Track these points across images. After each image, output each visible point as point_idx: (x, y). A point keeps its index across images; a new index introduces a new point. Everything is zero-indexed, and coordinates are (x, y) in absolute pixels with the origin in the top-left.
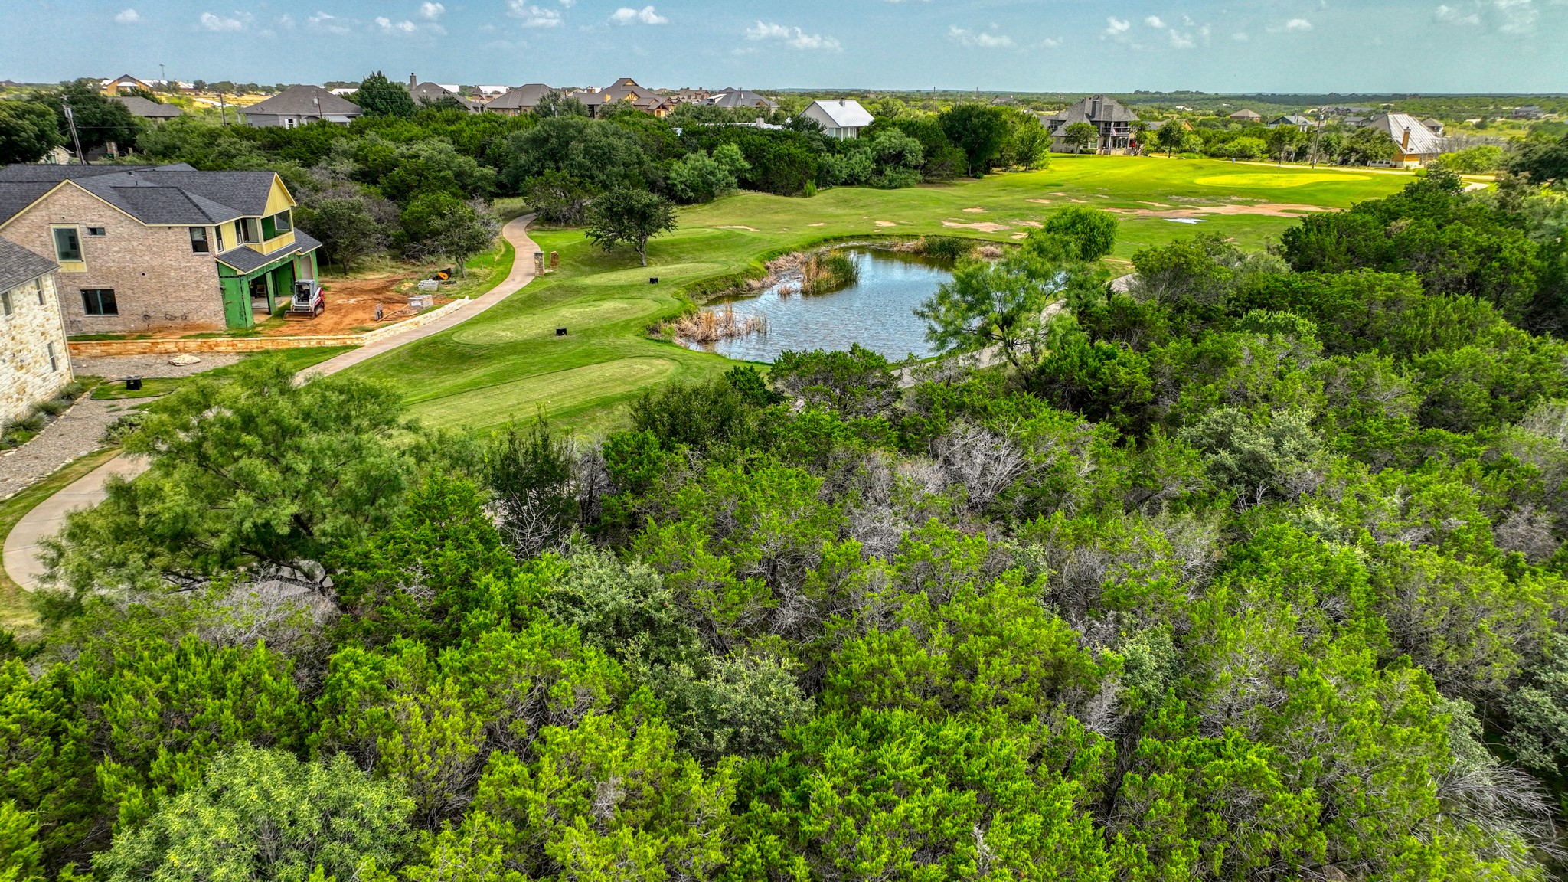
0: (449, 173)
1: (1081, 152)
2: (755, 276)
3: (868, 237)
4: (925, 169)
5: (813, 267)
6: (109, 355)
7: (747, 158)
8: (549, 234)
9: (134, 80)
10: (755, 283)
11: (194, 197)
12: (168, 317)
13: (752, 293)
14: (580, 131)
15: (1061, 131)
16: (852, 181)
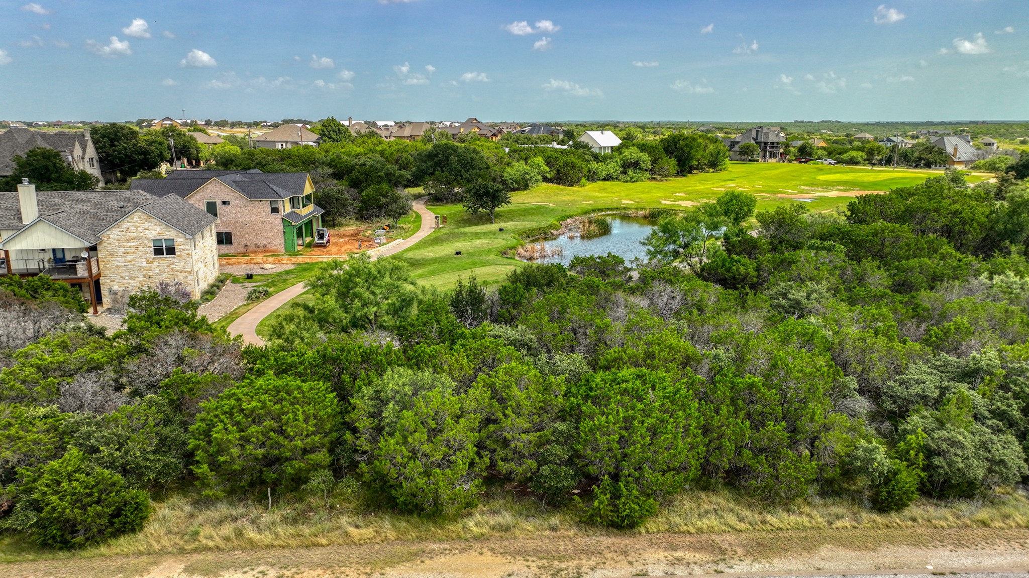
0: (382, 174)
1: (750, 160)
2: (555, 229)
3: (617, 208)
4: (652, 171)
5: (587, 224)
6: (230, 264)
7: (547, 165)
8: (437, 207)
9: (171, 120)
10: (555, 232)
11: (271, 185)
12: (257, 246)
13: (553, 238)
14: (455, 151)
15: (737, 148)
16: (608, 178)
